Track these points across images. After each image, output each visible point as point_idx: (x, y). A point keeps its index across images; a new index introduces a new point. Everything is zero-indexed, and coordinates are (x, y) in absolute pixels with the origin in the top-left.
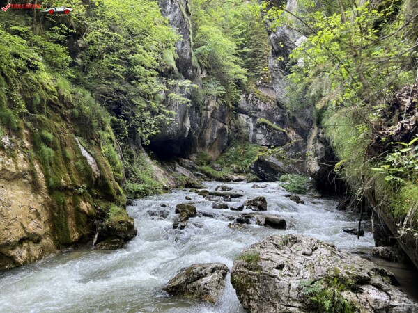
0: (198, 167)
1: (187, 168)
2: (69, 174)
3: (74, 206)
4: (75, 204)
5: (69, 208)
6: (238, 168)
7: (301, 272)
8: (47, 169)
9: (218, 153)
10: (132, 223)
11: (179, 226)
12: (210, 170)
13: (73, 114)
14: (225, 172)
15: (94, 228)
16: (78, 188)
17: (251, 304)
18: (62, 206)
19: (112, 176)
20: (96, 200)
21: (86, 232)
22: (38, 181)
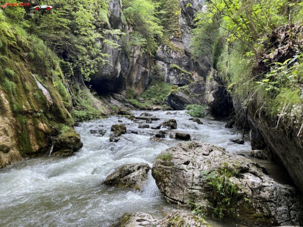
0: (127, 100)
1: (119, 100)
2: (29, 102)
3: (34, 126)
4: (35, 124)
5: (30, 127)
6: (156, 101)
7: (201, 166)
8: (11, 98)
9: (142, 90)
10: (79, 138)
11: (114, 140)
12: (136, 102)
13: (29, 56)
14: (147, 104)
15: (50, 142)
16: (37, 112)
17: (166, 189)
18: (24, 125)
19: (63, 104)
20: (51, 122)
21: (44, 145)
22: (4, 106)
